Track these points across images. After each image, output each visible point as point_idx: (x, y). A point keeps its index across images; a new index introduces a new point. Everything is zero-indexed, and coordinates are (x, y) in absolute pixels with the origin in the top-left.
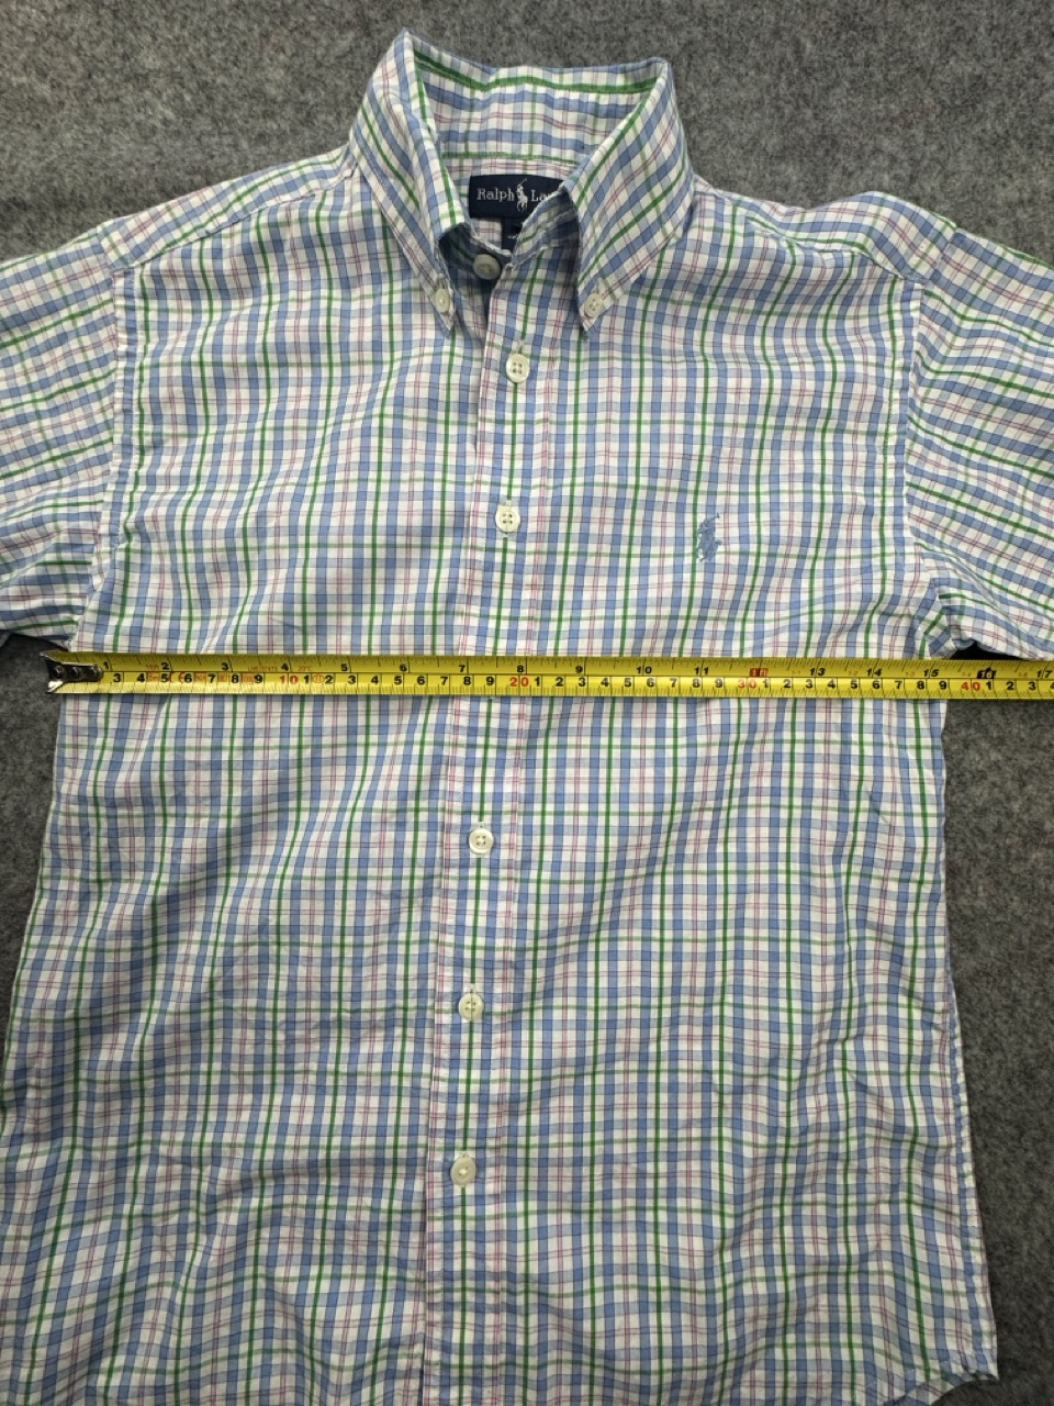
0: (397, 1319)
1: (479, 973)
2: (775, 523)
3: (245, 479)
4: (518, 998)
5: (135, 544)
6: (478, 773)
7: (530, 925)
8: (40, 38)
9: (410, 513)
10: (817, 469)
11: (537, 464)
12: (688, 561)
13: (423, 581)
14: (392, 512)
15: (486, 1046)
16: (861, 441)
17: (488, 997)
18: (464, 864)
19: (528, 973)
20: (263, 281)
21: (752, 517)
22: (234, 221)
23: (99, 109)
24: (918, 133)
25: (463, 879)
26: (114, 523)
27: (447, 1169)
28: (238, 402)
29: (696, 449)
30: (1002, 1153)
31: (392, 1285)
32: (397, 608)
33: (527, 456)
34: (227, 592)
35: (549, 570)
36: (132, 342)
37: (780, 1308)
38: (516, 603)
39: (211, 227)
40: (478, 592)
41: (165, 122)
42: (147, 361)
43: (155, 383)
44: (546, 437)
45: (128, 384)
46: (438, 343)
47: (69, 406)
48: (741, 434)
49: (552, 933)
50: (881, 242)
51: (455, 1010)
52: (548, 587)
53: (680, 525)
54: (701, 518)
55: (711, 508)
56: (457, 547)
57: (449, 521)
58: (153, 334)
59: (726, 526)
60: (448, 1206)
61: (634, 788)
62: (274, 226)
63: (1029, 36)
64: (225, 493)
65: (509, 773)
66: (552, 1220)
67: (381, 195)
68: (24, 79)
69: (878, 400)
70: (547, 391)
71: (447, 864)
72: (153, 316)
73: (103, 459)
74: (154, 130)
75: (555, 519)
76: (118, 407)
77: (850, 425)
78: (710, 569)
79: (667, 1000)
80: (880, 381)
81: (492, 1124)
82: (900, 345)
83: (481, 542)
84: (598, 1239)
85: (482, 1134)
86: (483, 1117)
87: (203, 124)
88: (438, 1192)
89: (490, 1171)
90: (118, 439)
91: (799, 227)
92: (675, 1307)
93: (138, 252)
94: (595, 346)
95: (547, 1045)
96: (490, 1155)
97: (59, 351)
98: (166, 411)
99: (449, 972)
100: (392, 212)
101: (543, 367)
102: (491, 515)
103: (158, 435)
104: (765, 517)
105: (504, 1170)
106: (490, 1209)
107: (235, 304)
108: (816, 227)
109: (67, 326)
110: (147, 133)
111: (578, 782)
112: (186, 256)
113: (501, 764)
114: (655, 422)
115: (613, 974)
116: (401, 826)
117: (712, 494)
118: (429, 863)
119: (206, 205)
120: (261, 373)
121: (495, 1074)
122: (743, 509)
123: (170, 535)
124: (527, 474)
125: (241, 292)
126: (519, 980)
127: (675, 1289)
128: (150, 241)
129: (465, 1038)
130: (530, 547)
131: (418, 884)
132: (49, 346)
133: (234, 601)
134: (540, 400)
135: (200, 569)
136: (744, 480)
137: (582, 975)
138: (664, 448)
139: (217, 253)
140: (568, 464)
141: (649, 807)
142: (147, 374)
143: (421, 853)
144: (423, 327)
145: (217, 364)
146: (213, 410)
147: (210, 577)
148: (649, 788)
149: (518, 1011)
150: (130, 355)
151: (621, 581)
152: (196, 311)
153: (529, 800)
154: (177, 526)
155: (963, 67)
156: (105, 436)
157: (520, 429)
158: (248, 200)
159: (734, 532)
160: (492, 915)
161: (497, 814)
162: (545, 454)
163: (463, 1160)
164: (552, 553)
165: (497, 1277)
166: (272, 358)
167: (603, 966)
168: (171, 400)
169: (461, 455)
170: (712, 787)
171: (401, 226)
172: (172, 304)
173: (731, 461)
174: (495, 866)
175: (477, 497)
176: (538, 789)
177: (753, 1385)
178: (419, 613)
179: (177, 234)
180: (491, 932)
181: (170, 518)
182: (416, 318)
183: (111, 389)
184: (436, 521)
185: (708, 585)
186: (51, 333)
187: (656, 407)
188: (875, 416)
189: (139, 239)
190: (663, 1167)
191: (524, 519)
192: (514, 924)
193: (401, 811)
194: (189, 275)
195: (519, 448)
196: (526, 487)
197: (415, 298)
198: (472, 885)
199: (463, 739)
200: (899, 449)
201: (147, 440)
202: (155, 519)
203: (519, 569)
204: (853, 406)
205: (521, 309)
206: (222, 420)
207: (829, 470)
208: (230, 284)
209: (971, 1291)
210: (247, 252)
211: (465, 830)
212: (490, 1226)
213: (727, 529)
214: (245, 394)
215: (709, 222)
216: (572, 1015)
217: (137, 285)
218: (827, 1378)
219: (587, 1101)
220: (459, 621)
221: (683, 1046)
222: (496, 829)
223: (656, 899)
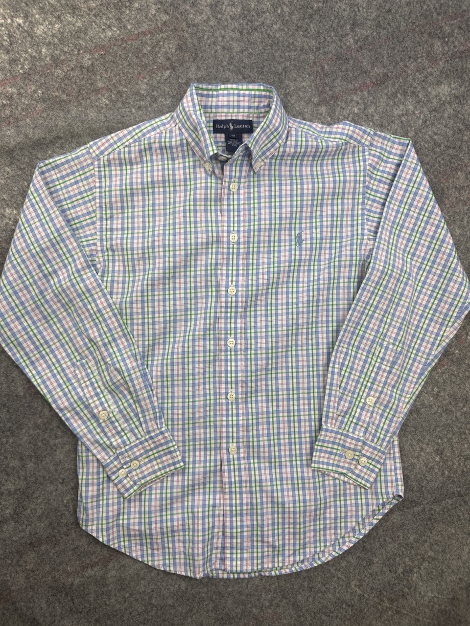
0: (214, 499)
1: (233, 386)
2: (321, 233)
3: (144, 228)
4: (246, 393)
5: (110, 253)
6: (229, 321)
7: (249, 368)
8: (63, 80)
9: (202, 238)
10: (335, 212)
11: (242, 219)
12: (293, 247)
13: (207, 259)
14: (196, 238)
15: (237, 409)
16: (350, 201)
17: (237, 393)
18: (226, 351)
19: (249, 384)
20: (145, 159)
21: (314, 231)
22: (135, 141)
23: (83, 102)
24: (365, 93)
25: (226, 355)
26: (102, 246)
27: (228, 449)
28: (138, 201)
29: (294, 209)
30: (410, 437)
31: (212, 490)
32: (199, 269)
33: (239, 216)
34: (142, 267)
35: (248, 253)
36: (101, 182)
37: (338, 488)
38: (238, 265)
39: (127, 144)
40: (225, 262)
41: (106, 105)
42: (107, 189)
43: (110, 197)
44: (244, 209)
45: (101, 197)
46: (206, 179)
47: (79, 205)
48: (310, 203)
49: (256, 371)
50: (351, 137)
51: (227, 398)
52: (248, 259)
53: (290, 235)
54: (297, 232)
55: (300, 228)
56: (217, 248)
57: (215, 239)
58: (107, 179)
60: (229, 461)
61: (280, 323)
62: (150, 144)
63: (401, 59)
64: (138, 233)
65: (239, 320)
66: (262, 465)
67: (186, 135)
68: (57, 94)
69: (355, 188)
70: (244, 194)
71: (220, 351)
72: (107, 173)
73: (93, 223)
74: (102, 108)
75: (249, 237)
76: (98, 205)
77: (346, 196)
78: (301, 249)
79: (295, 392)
80: (355, 181)
81: (241, 434)
82: (362, 168)
83: (225, 246)
84: (278, 470)
85: (238, 438)
86: (238, 432)
87: (119, 105)
88: (225, 457)
89: (242, 450)
90: (98, 216)
91: (325, 133)
92: (304, 489)
93: (102, 153)
94: (259, 176)
95: (257, 408)
96: (241, 444)
97: (75, 187)
98: (114, 205)
99: (223, 386)
100: (190, 140)
101: (242, 185)
102: (228, 237)
103: (112, 214)
104: (318, 230)
105: (246, 450)
106: (242, 462)
107: (135, 167)
108: (330, 133)
109: (78, 178)
110: (99, 109)
111: (261, 322)
112: (119, 153)
113: (236, 318)
114: (280, 201)
115: (277, 384)
116: (205, 340)
117: (300, 223)
118: (215, 351)
119: (125, 136)
120: (146, 191)
121: (241, 418)
122: (311, 228)
123: (122, 249)
124: (239, 222)
125: (137, 163)
126: (247, 387)
127: (303, 483)
128: (106, 149)
129: (230, 407)
130: (241, 246)
131: (212, 358)
132: (71, 185)
133: (144, 270)
134: (242, 197)
135: (133, 260)
136: (311, 218)
137: (267, 385)
138: (284, 210)
139: (130, 152)
140: (252, 218)
141: (285, 328)
142: (107, 194)
143: (212, 348)
144: (200, 172)
145: (132, 189)
146: (130, 204)
147: (136, 262)
148: (284, 322)
149: (247, 398)
150: (100, 187)
151: (272, 255)
152: (121, 170)
153: (246, 328)
154: (125, 246)
155: (379, 70)
156: (93, 215)
157: (236, 207)
158: (140, 134)
159: (308, 236)
160: (236, 366)
161: (236, 334)
162: (244, 215)
163: (233, 447)
164: (249, 248)
165: (246, 482)
166: (150, 186)
167: (274, 382)
168: (116, 202)
169: (217, 216)
170: (305, 321)
171: (193, 144)
172: (113, 168)
173: (306, 212)
174: (236, 351)
175: (223, 231)
176: (249, 325)
177: (330, 513)
178: (206, 270)
179: (115, 146)
180: (236, 372)
181: (122, 244)
182: (198, 170)
183: (94, 199)
184: (210, 240)
185: (300, 255)
186: (73, 181)
187: (280, 196)
188: (354, 193)
189: (102, 148)
190: (297, 447)
191: (239, 238)
192: (244, 368)
193: (205, 335)
194: (120, 159)
195: (236, 214)
196: (239, 227)
197: (197, 163)
198: (229, 357)
199: (223, 310)
200: (363, 203)
201: (108, 216)
202: (117, 244)
203: (238, 254)
204: (347, 190)
205: (234, 168)
206: (133, 207)
207: (340, 212)
208: (134, 161)
209: (396, 474)
210: (140, 151)
211: (226, 339)
212: (242, 466)
213: (306, 235)
214: (141, 198)
215: (294, 138)
216: (264, 398)
217: (102, 163)
218: (354, 508)
219: (271, 426)
220: (219, 272)
221: (302, 407)
222: (236, 339)
223: (290, 359)
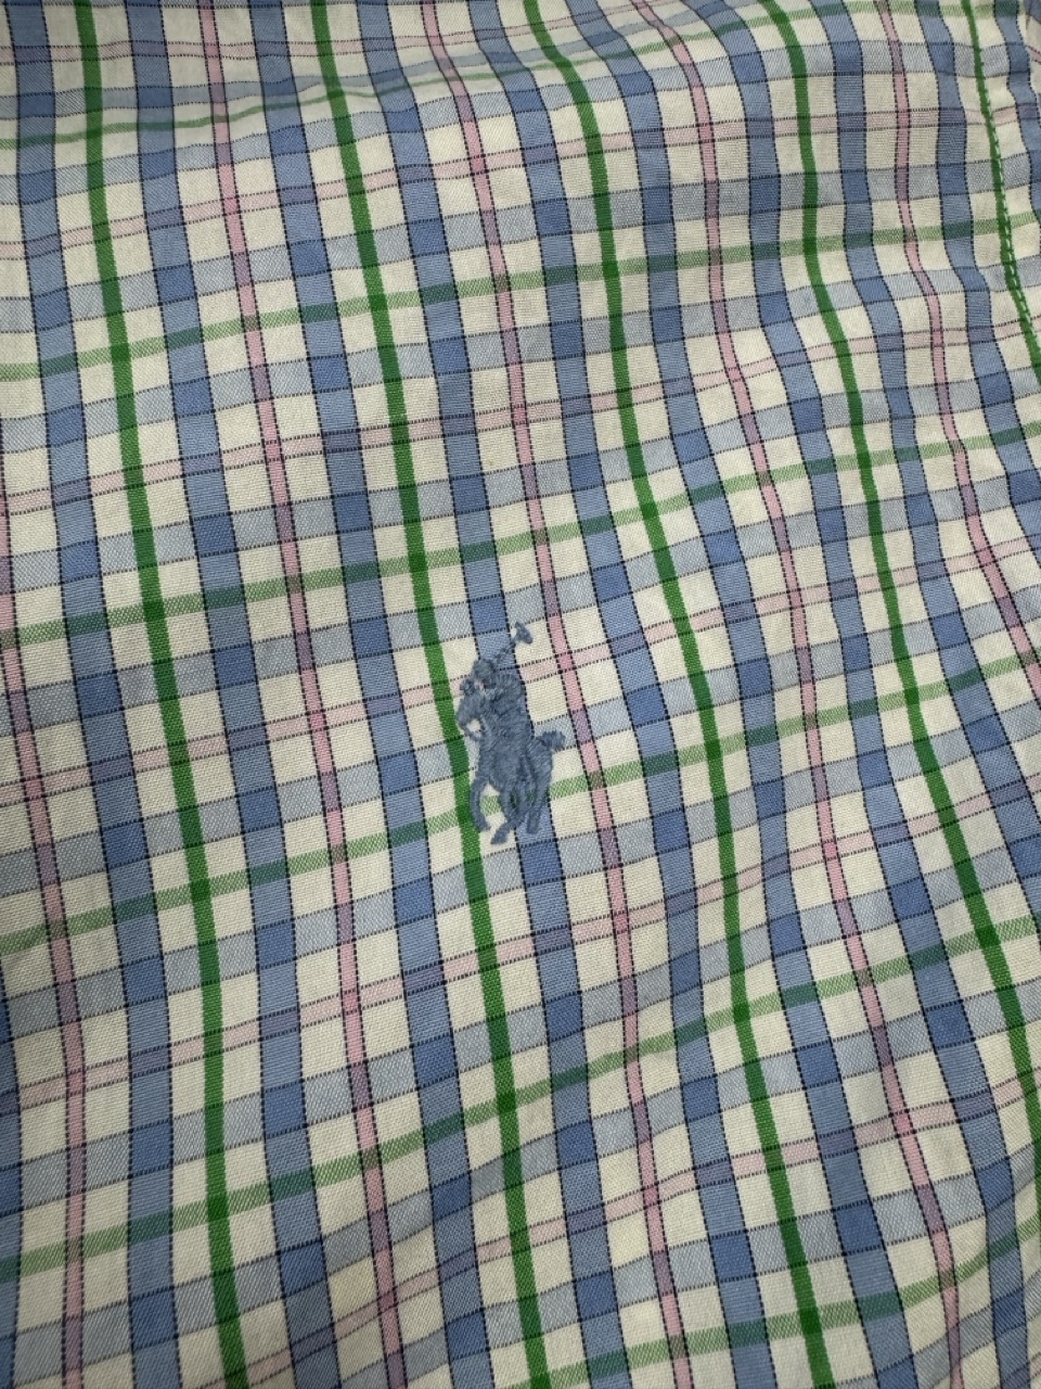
2: (738, 613)
10: (828, 378)
12: (446, 850)
16: (934, 257)
21: (651, 605)
29: (370, 403)
48: (532, 308)
53: (383, 705)
54: (460, 657)
55: (488, 609)
59: (566, 665)
69: (950, 121)
77: (886, 214)
80: (944, 59)
104: (699, 593)
114: (184, 339)
117: (478, 553)
122: (610, 583)
136: (584, 471)
138: (238, 428)
151: (183, 1019)
159: (601, 682)
173: (519, 416)
188: (951, 174)
204: (879, 152)
207: (867, 372)
213: (571, 675)
